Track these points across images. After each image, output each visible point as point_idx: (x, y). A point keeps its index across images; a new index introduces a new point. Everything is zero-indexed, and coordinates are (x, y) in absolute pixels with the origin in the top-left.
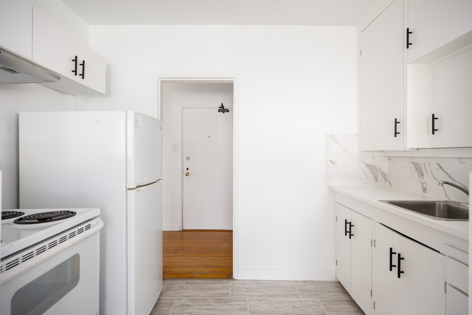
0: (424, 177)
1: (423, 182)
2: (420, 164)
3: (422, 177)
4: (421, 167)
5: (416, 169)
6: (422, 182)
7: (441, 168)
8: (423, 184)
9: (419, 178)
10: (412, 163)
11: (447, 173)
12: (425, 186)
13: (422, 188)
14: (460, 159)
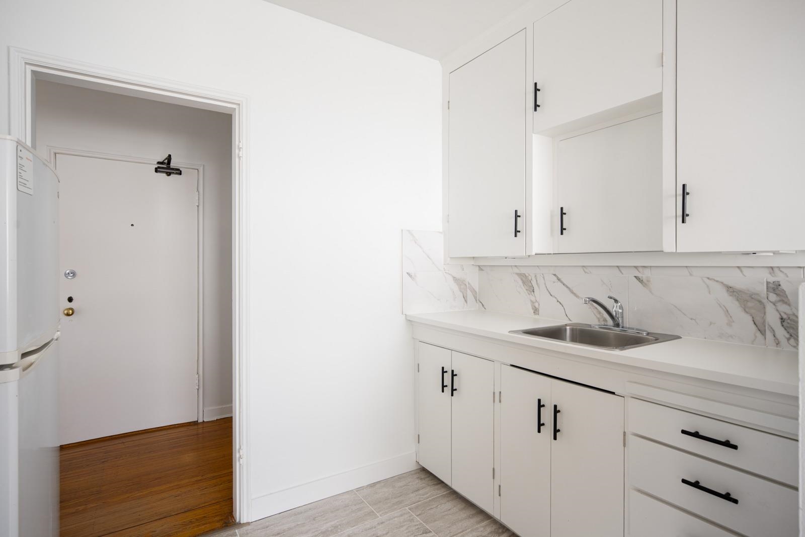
0: (535, 293)
1: (534, 301)
2: (529, 275)
3: (532, 293)
4: (531, 279)
5: (524, 283)
6: (532, 300)
7: (559, 280)
8: (533, 303)
9: (528, 295)
10: (517, 274)
11: (567, 287)
12: (537, 305)
13: (533, 309)
14: (584, 269)
